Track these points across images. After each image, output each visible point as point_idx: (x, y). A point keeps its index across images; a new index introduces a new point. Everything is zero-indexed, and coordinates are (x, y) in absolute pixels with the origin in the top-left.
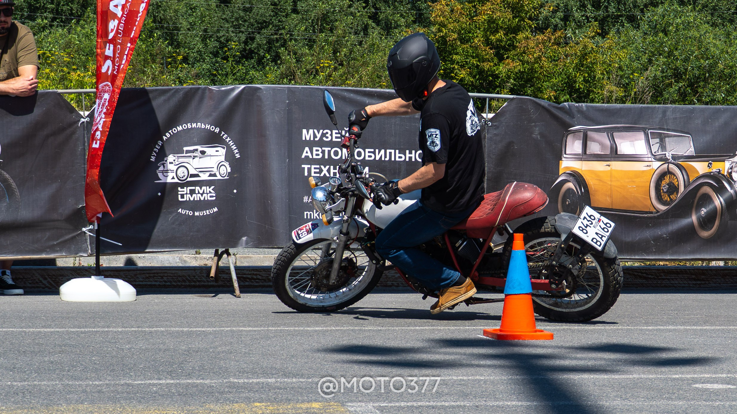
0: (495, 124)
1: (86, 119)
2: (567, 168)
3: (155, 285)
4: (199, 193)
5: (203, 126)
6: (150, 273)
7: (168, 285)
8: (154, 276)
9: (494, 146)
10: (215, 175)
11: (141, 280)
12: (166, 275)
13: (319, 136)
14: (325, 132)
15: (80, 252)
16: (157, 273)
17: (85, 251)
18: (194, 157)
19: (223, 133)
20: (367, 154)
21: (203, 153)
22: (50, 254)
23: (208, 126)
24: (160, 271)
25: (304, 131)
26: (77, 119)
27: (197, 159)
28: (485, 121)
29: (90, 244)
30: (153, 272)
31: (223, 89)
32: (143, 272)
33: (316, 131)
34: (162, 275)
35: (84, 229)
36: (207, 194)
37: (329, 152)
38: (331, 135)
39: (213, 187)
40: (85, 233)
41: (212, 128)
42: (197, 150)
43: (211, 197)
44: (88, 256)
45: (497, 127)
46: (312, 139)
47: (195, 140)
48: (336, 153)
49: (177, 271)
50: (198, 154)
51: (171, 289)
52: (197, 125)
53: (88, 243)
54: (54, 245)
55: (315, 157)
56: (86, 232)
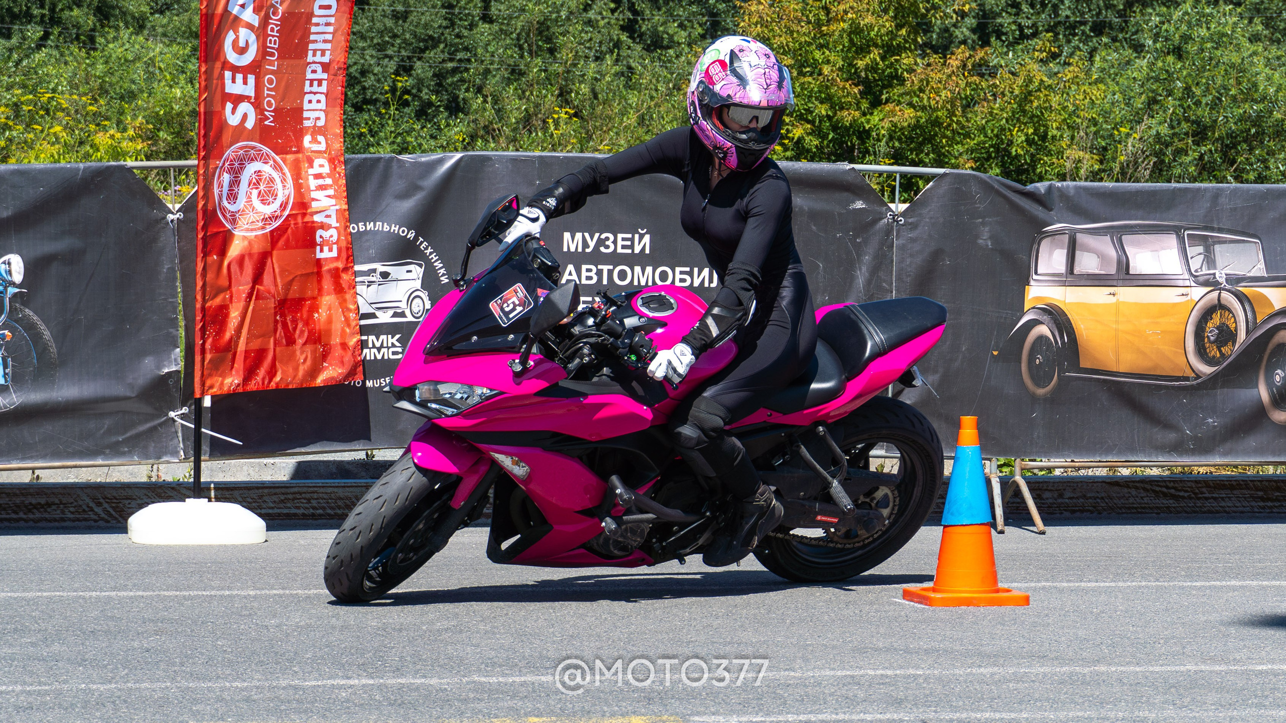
0: (910, 220)
1: (178, 216)
2: (1037, 299)
3: (295, 515)
4: (374, 346)
5: (386, 228)
6: (287, 494)
7: (320, 515)
8: (294, 499)
9: (908, 261)
10: (403, 315)
11: (272, 505)
12: (315, 496)
13: (592, 244)
14: (603, 236)
15: (165, 454)
16: (300, 493)
17: (175, 453)
18: (370, 283)
19: (421, 239)
20: (678, 276)
21: (385, 275)
22: (111, 459)
23: (395, 228)
24: (305, 490)
25: (567, 236)
26: (160, 215)
27: (374, 287)
28: (894, 216)
29: (183, 440)
30: (293, 490)
31: (423, 159)
32: (273, 491)
33: (587, 235)
34: (308, 496)
35: (172, 414)
36: (388, 348)
37: (610, 272)
38: (615, 242)
39: (398, 336)
40: (174, 421)
41: (403, 231)
42: (374, 271)
43: (394, 353)
44: (180, 461)
45: (914, 226)
46: (580, 250)
47: (372, 252)
48: (622, 275)
49: (336, 490)
50: (376, 278)
51: (325, 521)
52: (375, 227)
53: (181, 439)
54: (118, 443)
55: (584, 281)
56: (176, 418)
